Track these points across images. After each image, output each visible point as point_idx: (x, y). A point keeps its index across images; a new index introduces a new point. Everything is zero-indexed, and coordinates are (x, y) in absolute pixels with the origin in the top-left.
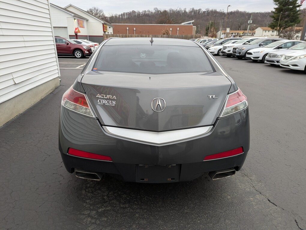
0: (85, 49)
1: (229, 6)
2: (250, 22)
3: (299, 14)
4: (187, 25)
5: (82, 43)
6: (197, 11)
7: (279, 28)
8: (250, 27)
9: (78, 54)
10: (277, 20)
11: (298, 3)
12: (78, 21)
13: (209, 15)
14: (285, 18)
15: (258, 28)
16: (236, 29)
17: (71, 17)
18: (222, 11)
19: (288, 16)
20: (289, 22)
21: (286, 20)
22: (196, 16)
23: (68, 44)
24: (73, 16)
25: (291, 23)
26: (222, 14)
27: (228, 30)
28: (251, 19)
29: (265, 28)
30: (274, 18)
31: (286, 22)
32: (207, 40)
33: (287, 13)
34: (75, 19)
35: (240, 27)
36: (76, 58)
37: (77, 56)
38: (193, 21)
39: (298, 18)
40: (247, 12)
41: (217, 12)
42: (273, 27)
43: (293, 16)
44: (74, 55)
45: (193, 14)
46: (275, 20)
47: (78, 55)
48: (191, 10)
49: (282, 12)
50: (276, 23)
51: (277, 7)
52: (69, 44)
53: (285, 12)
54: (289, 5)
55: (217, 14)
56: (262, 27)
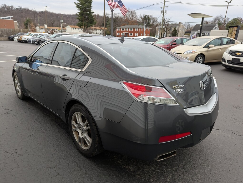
1: (46, 7)
2: (62, 21)
3: (94, 18)
4: (6, 19)
6: (10, 7)
7: (84, 27)
8: (62, 25)
10: (82, 21)
11: (92, 11)
13: (22, 12)
14: (86, 20)
15: (68, 26)
16: (50, 26)
18: (34, 10)
19: (88, 19)
20: (89, 23)
21: (87, 21)
22: (9, 11)
25: (91, 24)
26: (35, 13)
27: (46, 26)
28: (62, 19)
29: (73, 26)
30: (79, 19)
31: (87, 23)
32: (39, 35)
33: (86, 17)
35: (53, 24)
38: (12, 16)
39: (94, 21)
40: (55, 13)
41: (30, 10)
42: (80, 26)
43: (90, 19)
45: (6, 9)
46: (80, 21)
48: (4, 6)
49: (84, 16)
50: (81, 23)
51: (79, 11)
53: (85, 16)
54: (87, 11)
55: (30, 12)
56: (71, 25)
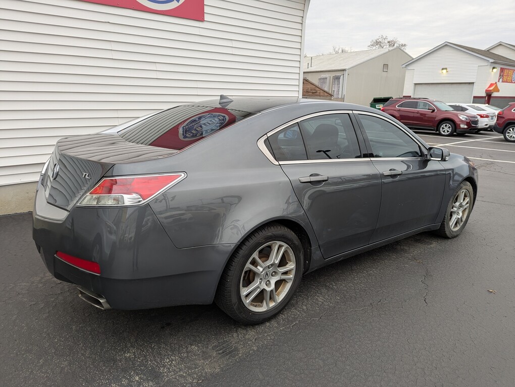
0: (462, 121)
5: (467, 109)
9: (446, 129)
12: (502, 70)
17: (486, 64)
23: (433, 111)
24: (492, 62)
34: (494, 68)
36: (440, 134)
37: (444, 132)
44: (438, 129)
47: (446, 131)
52: (436, 111)
